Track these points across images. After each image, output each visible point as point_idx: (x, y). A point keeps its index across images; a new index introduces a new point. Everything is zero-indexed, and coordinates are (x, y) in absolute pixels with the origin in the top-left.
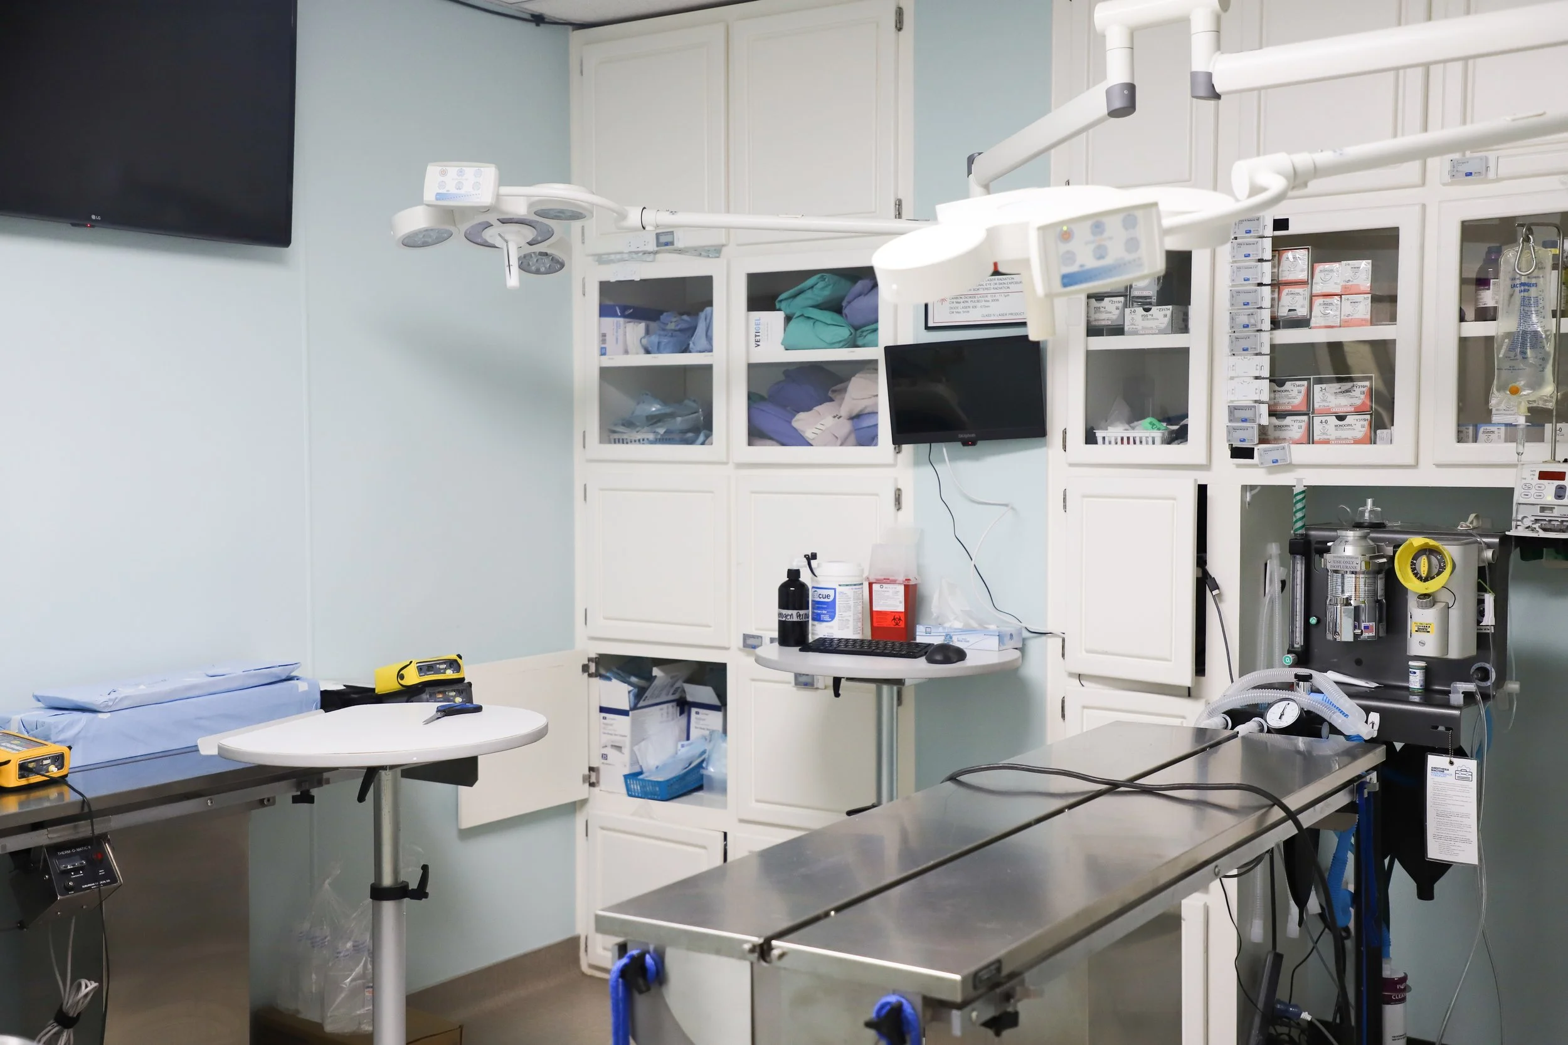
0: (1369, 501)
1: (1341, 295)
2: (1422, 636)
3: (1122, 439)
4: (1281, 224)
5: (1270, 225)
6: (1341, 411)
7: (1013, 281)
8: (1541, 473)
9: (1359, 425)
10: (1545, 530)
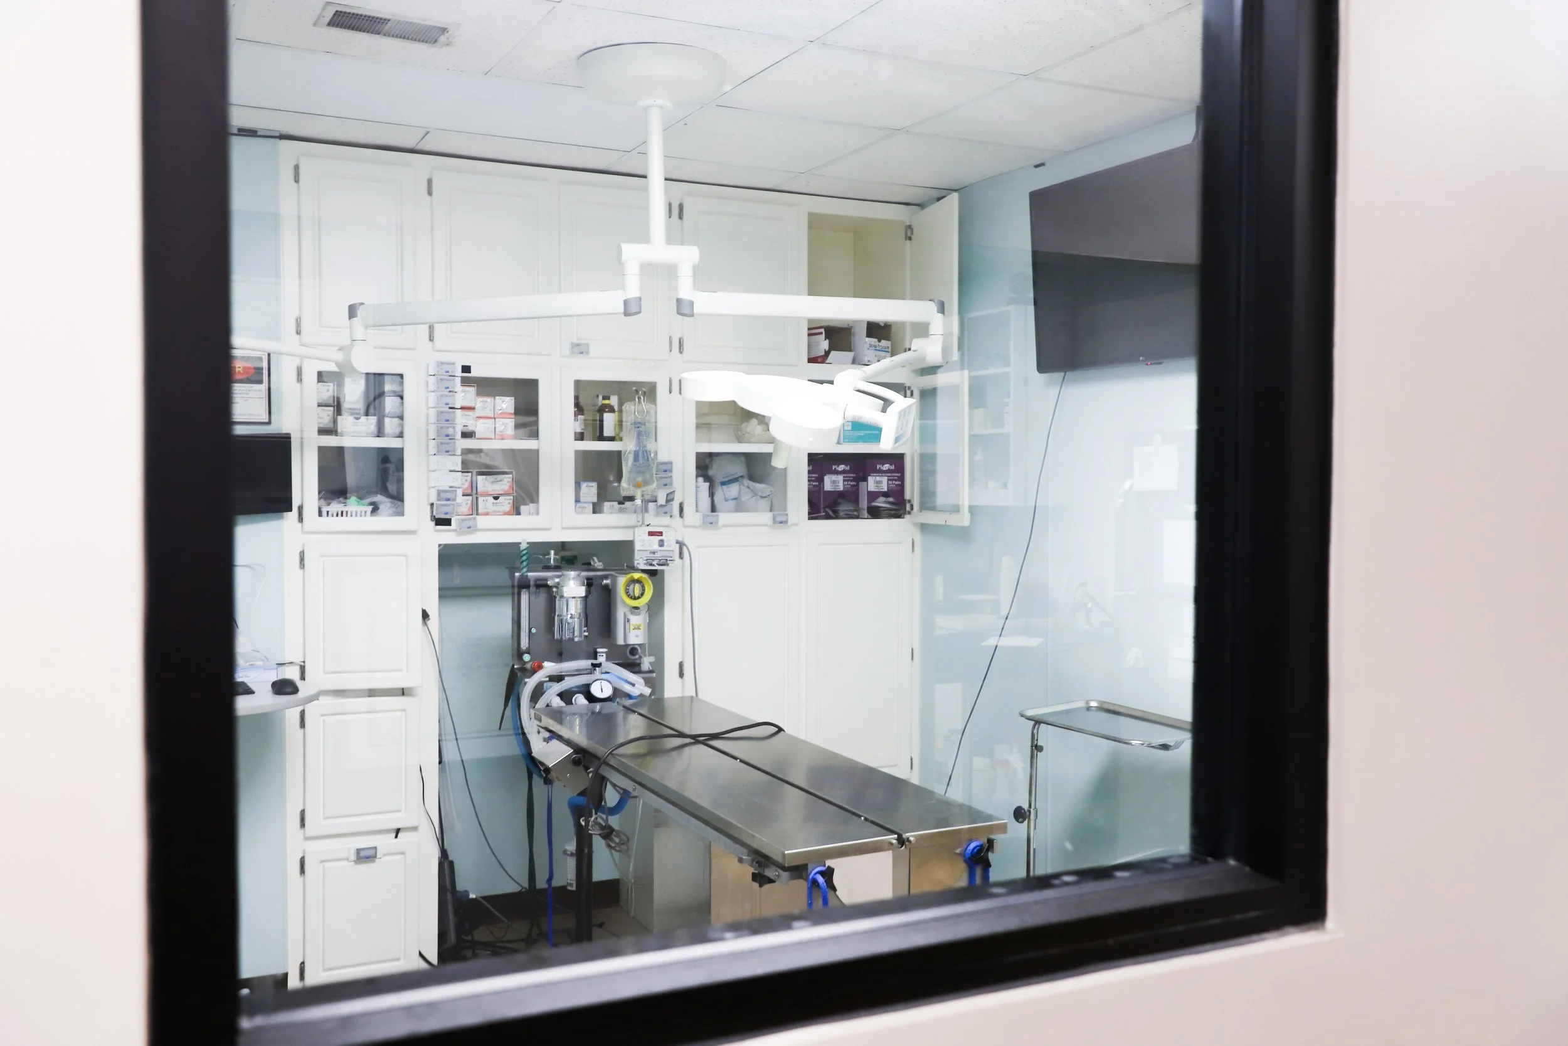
0: (552, 552)
1: (495, 419)
2: (637, 632)
3: (342, 512)
4: (466, 369)
5: (460, 369)
6: (496, 493)
7: (251, 389)
8: (649, 532)
9: (506, 503)
10: (659, 565)
